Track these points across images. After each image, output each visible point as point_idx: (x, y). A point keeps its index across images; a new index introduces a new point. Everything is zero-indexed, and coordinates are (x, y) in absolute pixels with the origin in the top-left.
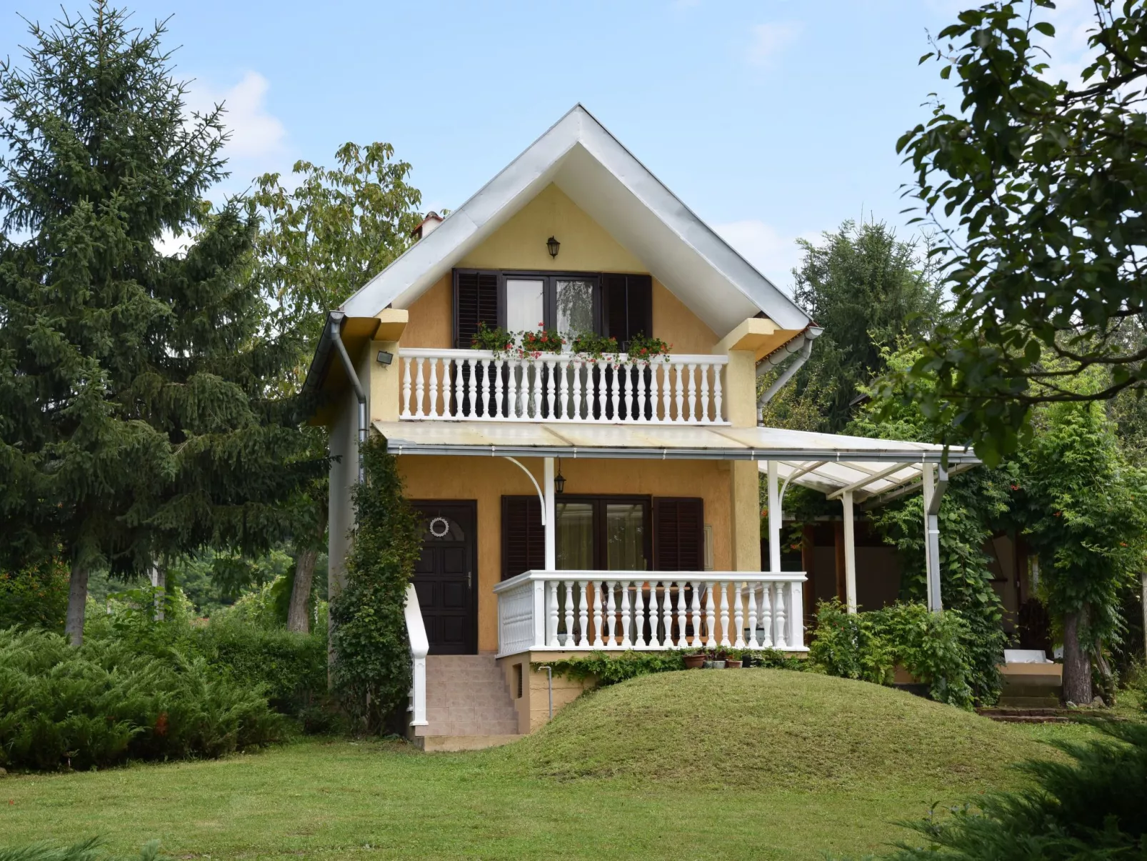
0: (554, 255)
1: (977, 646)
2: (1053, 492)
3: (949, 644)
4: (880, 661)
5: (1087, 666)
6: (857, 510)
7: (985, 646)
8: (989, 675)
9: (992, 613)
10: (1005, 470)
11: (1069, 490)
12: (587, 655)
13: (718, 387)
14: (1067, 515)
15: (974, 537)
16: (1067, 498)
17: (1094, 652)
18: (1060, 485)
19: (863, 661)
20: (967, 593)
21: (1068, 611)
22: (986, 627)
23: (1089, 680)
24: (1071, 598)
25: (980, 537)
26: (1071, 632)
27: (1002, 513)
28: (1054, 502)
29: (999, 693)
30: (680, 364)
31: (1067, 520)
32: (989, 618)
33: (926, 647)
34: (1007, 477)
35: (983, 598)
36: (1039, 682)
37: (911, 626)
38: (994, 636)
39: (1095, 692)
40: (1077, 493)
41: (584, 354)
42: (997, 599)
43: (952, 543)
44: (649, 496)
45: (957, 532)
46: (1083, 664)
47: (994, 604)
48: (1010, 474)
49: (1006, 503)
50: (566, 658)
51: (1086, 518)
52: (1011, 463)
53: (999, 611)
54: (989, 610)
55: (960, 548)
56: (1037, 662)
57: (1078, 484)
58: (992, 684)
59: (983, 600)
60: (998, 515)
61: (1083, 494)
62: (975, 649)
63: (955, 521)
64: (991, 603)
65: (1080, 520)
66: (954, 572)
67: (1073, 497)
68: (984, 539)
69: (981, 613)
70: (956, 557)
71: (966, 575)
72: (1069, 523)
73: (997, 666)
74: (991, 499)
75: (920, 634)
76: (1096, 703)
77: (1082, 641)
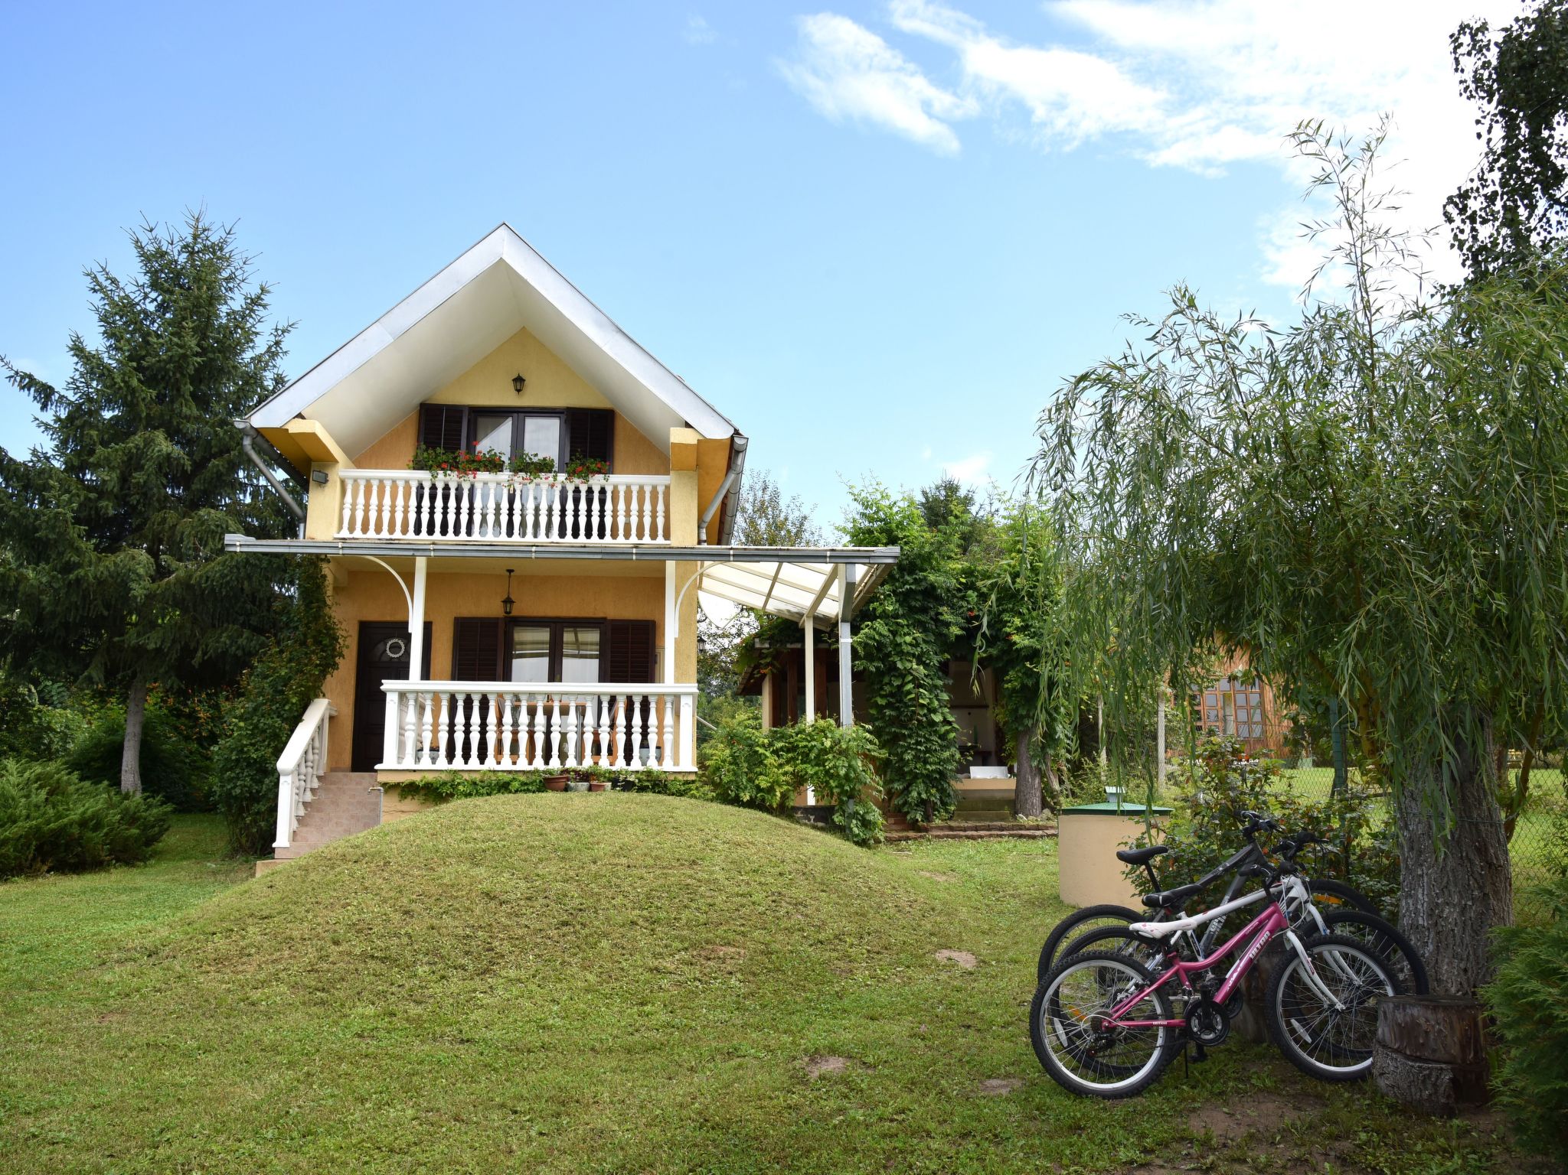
0: (519, 391)
1: (930, 764)
2: (1006, 617)
3: (853, 763)
4: (777, 782)
5: (1037, 781)
6: (817, 633)
7: (939, 764)
8: (942, 791)
9: (947, 732)
10: (963, 598)
11: (1020, 614)
12: (436, 775)
13: (660, 507)
14: (1015, 638)
15: (930, 660)
16: (1017, 621)
17: (1043, 767)
18: (1012, 610)
19: (757, 782)
20: (921, 713)
21: (1020, 728)
22: (940, 746)
23: (1038, 794)
24: (1022, 717)
25: (935, 660)
26: (1023, 749)
27: (957, 636)
28: (1005, 626)
29: (953, 808)
30: (622, 484)
31: (1015, 643)
32: (943, 737)
33: (829, 765)
34: (964, 604)
35: (937, 718)
36: (998, 796)
37: (813, 743)
38: (947, 754)
39: (1044, 805)
40: (1027, 617)
41: (522, 474)
42: (951, 719)
43: (908, 665)
44: (605, 619)
45: (914, 655)
46: (1033, 779)
47: (950, 723)
48: (968, 603)
49: (962, 628)
50: (416, 778)
51: (1034, 640)
52: (970, 592)
53: (954, 730)
54: (943, 729)
55: (916, 670)
56: (999, 777)
57: (1028, 609)
58: (946, 800)
59: (937, 720)
60: (953, 639)
61: (1033, 618)
62: (928, 767)
63: (911, 644)
64: (946, 722)
65: (1026, 642)
66: (909, 692)
67: (1023, 621)
68: (940, 662)
69: (936, 732)
70: (911, 678)
71: (919, 696)
72: (1018, 646)
73: (952, 782)
74: (947, 624)
75: (824, 751)
76: (1044, 816)
77: (1033, 757)
